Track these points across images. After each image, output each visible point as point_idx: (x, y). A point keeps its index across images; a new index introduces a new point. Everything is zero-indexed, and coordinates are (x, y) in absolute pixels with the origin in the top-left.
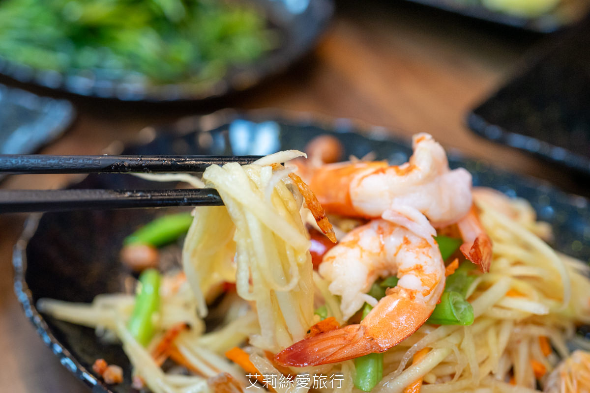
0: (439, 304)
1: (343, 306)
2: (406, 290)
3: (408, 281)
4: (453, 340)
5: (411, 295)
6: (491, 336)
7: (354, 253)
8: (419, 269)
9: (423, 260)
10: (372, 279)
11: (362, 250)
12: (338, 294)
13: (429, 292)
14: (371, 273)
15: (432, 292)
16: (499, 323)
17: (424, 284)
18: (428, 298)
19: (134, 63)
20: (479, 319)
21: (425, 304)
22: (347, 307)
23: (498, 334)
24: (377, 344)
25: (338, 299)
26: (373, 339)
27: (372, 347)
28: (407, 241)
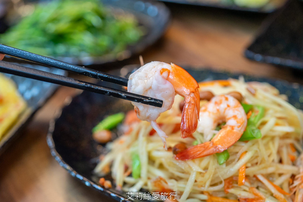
0: (245, 131)
1: (205, 137)
2: (230, 126)
3: (231, 122)
4: (255, 148)
5: (232, 128)
6: (271, 145)
7: (206, 114)
8: (235, 117)
9: (236, 113)
10: (216, 124)
11: (209, 112)
12: (202, 132)
13: (240, 126)
14: (215, 122)
15: (241, 126)
16: (273, 138)
17: (238, 122)
18: (240, 128)
19: (82, 48)
20: (264, 137)
21: (238, 131)
22: (207, 136)
23: (273, 143)
24: (218, 149)
25: (202, 134)
26: (216, 147)
27: (216, 150)
28: (228, 106)
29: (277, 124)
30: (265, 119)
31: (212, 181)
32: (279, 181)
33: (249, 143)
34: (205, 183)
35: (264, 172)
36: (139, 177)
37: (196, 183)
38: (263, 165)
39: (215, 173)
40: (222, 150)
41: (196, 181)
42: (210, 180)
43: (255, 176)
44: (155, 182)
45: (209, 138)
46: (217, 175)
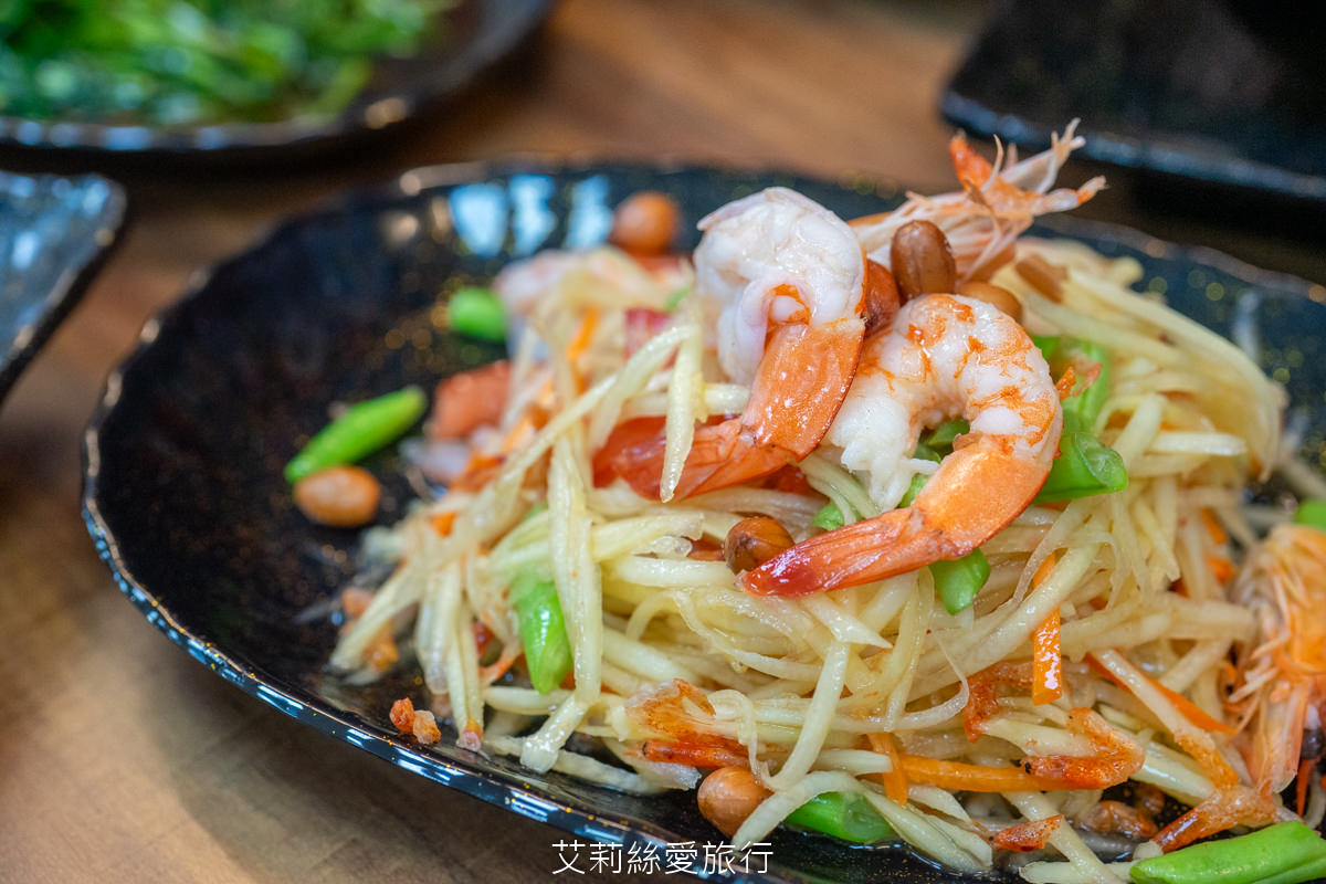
0: (1058, 460)
2: (993, 437)
3: (996, 420)
4: (1097, 533)
5: (1004, 444)
8: (1010, 395)
9: (1016, 376)
11: (890, 377)
12: (861, 466)
13: (1039, 437)
14: (912, 418)
15: (1045, 436)
17: (1027, 422)
18: (1038, 447)
21: (1033, 458)
22: (884, 488)
24: (949, 541)
25: (858, 479)
26: (941, 533)
27: (940, 548)
28: (976, 346)
29: (1166, 426)
30: (1122, 402)
31: (916, 684)
32: (1180, 675)
33: (1072, 514)
34: (886, 702)
35: (1128, 638)
36: (567, 682)
37: (847, 701)
38: (1127, 609)
39: (930, 650)
40: (965, 544)
41: (846, 693)
42: (907, 682)
43: (1089, 660)
44: (651, 707)
45: (893, 494)
46: (934, 659)
